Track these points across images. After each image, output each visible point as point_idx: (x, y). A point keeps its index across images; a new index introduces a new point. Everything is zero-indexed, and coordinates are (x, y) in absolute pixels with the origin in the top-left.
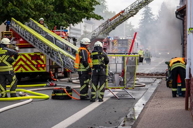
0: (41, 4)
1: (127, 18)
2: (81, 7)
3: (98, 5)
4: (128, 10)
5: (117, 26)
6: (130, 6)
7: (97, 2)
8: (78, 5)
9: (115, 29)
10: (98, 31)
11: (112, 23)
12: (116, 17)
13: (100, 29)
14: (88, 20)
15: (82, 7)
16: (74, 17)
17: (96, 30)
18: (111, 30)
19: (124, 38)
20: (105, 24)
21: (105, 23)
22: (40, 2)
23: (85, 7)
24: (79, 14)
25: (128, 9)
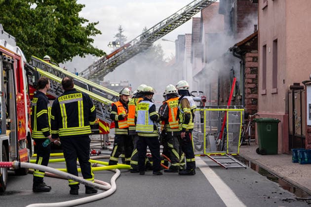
0: (38, 34)
1: (134, 54)
2: (74, 38)
3: (99, 34)
4: (136, 42)
5: (116, 66)
6: (140, 37)
7: (97, 30)
8: (69, 34)
9: (114, 70)
10: (86, 74)
11: (110, 62)
12: (117, 53)
13: (90, 71)
14: (82, 57)
15: (76, 38)
16: (64, 53)
17: (84, 73)
18: (107, 73)
19: (117, 85)
20: (100, 64)
21: (100, 62)
22: (35, 31)
23: (79, 38)
24: (72, 49)
25: (137, 40)
